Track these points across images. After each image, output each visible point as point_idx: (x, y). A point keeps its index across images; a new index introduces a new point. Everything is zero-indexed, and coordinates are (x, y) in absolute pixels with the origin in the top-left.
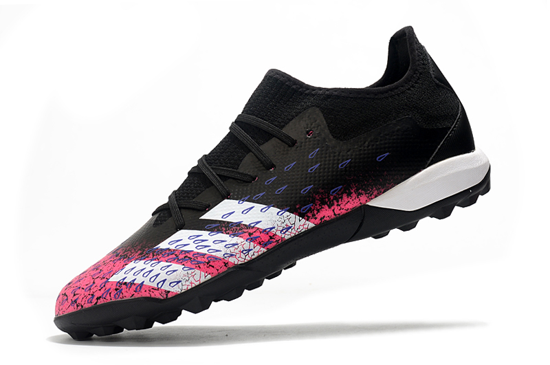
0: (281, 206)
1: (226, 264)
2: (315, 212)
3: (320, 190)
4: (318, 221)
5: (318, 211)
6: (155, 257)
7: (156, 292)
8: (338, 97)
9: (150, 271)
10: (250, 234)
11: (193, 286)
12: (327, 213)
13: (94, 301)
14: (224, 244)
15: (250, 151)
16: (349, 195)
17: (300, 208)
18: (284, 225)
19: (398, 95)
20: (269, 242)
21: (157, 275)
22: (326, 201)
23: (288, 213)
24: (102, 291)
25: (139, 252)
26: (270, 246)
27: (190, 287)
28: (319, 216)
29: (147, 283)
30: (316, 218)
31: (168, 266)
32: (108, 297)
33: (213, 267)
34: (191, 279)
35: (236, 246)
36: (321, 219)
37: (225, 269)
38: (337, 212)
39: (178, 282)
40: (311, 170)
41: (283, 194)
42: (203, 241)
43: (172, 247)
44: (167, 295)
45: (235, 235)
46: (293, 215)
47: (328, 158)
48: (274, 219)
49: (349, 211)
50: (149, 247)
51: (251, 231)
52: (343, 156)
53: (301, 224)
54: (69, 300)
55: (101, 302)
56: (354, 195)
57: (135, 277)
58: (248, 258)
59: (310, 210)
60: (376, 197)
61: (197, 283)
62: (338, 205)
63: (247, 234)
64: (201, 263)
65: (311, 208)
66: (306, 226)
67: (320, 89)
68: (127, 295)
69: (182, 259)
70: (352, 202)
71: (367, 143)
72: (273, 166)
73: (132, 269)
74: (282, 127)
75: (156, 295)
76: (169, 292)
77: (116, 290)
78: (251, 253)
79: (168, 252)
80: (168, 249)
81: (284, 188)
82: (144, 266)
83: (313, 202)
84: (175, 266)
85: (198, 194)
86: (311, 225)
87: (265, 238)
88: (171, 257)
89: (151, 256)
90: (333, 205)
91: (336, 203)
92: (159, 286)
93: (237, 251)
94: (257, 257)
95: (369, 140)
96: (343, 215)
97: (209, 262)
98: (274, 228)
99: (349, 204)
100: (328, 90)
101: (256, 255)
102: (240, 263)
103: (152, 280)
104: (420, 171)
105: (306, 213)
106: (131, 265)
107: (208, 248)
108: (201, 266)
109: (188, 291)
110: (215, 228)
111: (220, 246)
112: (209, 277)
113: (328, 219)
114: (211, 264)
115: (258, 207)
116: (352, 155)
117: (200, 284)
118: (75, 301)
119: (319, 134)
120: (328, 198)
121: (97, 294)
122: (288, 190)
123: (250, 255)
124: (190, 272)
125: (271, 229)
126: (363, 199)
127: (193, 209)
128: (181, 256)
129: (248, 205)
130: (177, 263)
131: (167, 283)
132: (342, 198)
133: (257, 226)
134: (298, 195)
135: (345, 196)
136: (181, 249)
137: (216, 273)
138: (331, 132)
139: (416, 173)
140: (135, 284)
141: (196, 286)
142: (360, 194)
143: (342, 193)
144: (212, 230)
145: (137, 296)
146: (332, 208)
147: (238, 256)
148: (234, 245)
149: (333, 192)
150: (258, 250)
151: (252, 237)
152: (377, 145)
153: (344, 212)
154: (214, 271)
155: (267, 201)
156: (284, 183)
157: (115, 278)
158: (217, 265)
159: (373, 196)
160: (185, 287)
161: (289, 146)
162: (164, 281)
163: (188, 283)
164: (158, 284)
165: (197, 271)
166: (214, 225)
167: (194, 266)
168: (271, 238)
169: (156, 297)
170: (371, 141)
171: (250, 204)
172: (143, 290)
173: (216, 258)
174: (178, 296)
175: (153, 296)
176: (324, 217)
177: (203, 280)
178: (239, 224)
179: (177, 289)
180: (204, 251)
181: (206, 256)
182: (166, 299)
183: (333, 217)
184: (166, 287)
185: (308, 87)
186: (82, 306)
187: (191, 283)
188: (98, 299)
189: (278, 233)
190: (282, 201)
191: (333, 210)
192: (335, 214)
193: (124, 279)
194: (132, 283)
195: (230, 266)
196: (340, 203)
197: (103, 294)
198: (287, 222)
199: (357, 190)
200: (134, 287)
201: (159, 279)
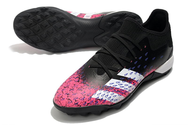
0: (140, 73)
6: (107, 89)
7: (109, 103)
9: (108, 95)
13: (86, 105)
20: (137, 85)
22: (149, 71)
24: (90, 101)
29: (107, 100)
31: (113, 94)
32: (92, 104)
33: (126, 95)
39: (116, 100)
40: (146, 60)
41: (139, 68)
42: (121, 84)
43: (112, 86)
44: (112, 104)
45: (130, 83)
48: (138, 77)
51: (133, 81)
55: (89, 105)
57: (102, 97)
58: (132, 91)
61: (121, 100)
63: (133, 83)
68: (100, 103)
73: (100, 94)
77: (96, 101)
79: (111, 88)
80: (110, 86)
81: (139, 66)
84: (115, 94)
88: (113, 90)
89: (105, 89)
92: (111, 101)
94: (134, 90)
97: (125, 93)
102: (131, 93)
103: (109, 99)
106: (99, 92)
108: (123, 94)
111: (127, 87)
115: (134, 72)
118: (77, 103)
121: (87, 102)
122: (141, 67)
124: (120, 96)
125: (138, 80)
128: (116, 90)
129: (131, 71)
131: (113, 100)
133: (135, 79)
136: (115, 87)
137: (126, 97)
140: (103, 100)
143: (152, 68)
144: (123, 80)
145: (103, 104)
148: (130, 87)
150: (134, 88)
156: (139, 64)
160: (118, 102)
163: (119, 100)
165: (122, 96)
166: (123, 78)
167: (121, 94)
169: (109, 105)
172: (105, 102)
173: (127, 91)
174: (115, 104)
177: (123, 99)
178: (130, 79)
179: (115, 102)
180: (123, 89)
181: (124, 91)
184: (113, 102)
186: (80, 106)
193: (98, 97)
194: (102, 99)
195: (129, 94)
197: (90, 103)
198: (141, 78)
200: (102, 101)
201: (111, 99)
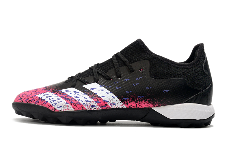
0: (115, 94)
1: (82, 107)
2: (128, 102)
3: (134, 94)
4: (128, 106)
5: (130, 102)
6: (57, 94)
7: (51, 107)
8: (159, 60)
9: (53, 98)
10: (98, 100)
11: (66, 111)
12: (133, 105)
13: (28, 101)
14: (86, 99)
15: (114, 67)
16: (146, 101)
17: (123, 98)
18: (113, 102)
19: (184, 69)
20: (104, 106)
21: (54, 101)
22: (135, 100)
23: (117, 98)
24: (32, 98)
25: (53, 90)
26: (104, 108)
27: (64, 111)
28: (130, 104)
29: (49, 102)
30: (128, 105)
31: (60, 99)
32: (33, 102)
33: (77, 106)
34: (66, 108)
35: (90, 102)
36: (130, 106)
37: (81, 109)
38: (138, 106)
39: (61, 107)
40: (134, 85)
41: (119, 90)
42: (78, 95)
43: (66, 93)
44: (54, 110)
45: (91, 98)
46: (118, 100)
47: (143, 83)
48: (110, 98)
49: (143, 108)
50: (58, 89)
51: (98, 98)
52: (150, 84)
53: (120, 105)
54: (20, 98)
55: (30, 103)
56: (148, 102)
57: (46, 98)
58: (92, 109)
59: (127, 101)
60: (157, 106)
61: (68, 110)
62: (139, 103)
63: (96, 99)
64: (73, 103)
65: (127, 100)
66: (122, 106)
67: (154, 54)
68: (40, 104)
69: (67, 99)
70: (146, 105)
71: (162, 83)
72: (120, 77)
73: (47, 95)
74: (131, 63)
75: (51, 108)
76: (56, 109)
77: (37, 100)
78: (95, 107)
79: (63, 94)
80: (64, 93)
81: (120, 87)
82: (52, 95)
83: (129, 98)
84: (63, 100)
85: (87, 77)
86: (125, 107)
87: (103, 104)
88: (63, 96)
89: (56, 93)
90: (137, 102)
91: (138, 102)
92: (53, 105)
93: (89, 104)
94: (97, 110)
95: (164, 82)
96: (140, 108)
97: (76, 104)
98: (108, 101)
99: (144, 105)
100: (156, 55)
101: (96, 109)
102: (88, 109)
103: (51, 102)
104: (180, 103)
105: (124, 101)
106: (48, 93)
107: (78, 98)
108: (72, 104)
109: (63, 112)
110: (85, 92)
111: (84, 100)
112: (73, 110)
113: (133, 107)
114: (76, 105)
115: (107, 91)
116: (154, 85)
117: (69, 111)
118: (21, 99)
119: (144, 72)
120: (136, 99)
121: (30, 99)
122: (121, 89)
123: (94, 108)
124: (67, 104)
125: (107, 101)
126: (151, 105)
127: (82, 82)
128: (67, 97)
129: (103, 88)
130: (64, 99)
131: (56, 105)
132: (142, 101)
133: (102, 98)
134: (124, 92)
135: (143, 101)
136: (69, 95)
137: (77, 109)
138: (150, 73)
139: (177, 104)
141: (67, 111)
142: (150, 102)
143: (143, 99)
144: (84, 92)
145: (43, 106)
146: (136, 103)
147: (89, 106)
148: (89, 101)
149: (139, 97)
150: (98, 108)
151: (98, 101)
152: (166, 85)
153: (141, 107)
154: (77, 108)
155: (111, 90)
156: (121, 86)
157: (39, 96)
158: (79, 106)
159: (155, 106)
160: (62, 110)
161: (131, 72)
162: (56, 104)
163: (64, 109)
164: (53, 104)
165: (70, 106)
166: (85, 91)
167: (69, 103)
168: (105, 105)
169: (50, 109)
170: (164, 83)
171: (104, 88)
172: (46, 104)
173: (79, 103)
174: (58, 112)
175: (49, 108)
176: (131, 106)
177: (71, 110)
178: (95, 94)
179: (59, 109)
180: (77, 99)
181: (76, 101)
182: (54, 112)
183: (135, 107)
184: (55, 107)
185: (150, 51)
186: (23, 101)
187: (66, 109)
188: (29, 101)
189: (109, 104)
190: (117, 92)
191: (136, 105)
192: (136, 107)
193: (42, 97)
194: (44, 100)
195: (84, 109)
196: (140, 103)
197: (32, 100)
198: (115, 101)
199: (150, 100)
200: (44, 102)
201: (54, 102)
